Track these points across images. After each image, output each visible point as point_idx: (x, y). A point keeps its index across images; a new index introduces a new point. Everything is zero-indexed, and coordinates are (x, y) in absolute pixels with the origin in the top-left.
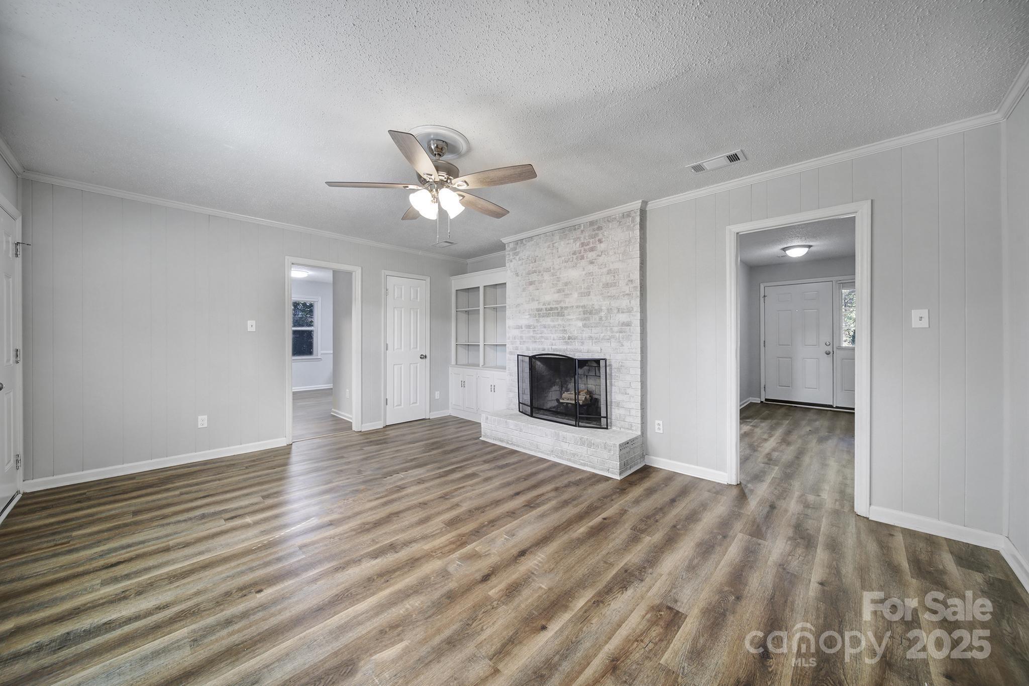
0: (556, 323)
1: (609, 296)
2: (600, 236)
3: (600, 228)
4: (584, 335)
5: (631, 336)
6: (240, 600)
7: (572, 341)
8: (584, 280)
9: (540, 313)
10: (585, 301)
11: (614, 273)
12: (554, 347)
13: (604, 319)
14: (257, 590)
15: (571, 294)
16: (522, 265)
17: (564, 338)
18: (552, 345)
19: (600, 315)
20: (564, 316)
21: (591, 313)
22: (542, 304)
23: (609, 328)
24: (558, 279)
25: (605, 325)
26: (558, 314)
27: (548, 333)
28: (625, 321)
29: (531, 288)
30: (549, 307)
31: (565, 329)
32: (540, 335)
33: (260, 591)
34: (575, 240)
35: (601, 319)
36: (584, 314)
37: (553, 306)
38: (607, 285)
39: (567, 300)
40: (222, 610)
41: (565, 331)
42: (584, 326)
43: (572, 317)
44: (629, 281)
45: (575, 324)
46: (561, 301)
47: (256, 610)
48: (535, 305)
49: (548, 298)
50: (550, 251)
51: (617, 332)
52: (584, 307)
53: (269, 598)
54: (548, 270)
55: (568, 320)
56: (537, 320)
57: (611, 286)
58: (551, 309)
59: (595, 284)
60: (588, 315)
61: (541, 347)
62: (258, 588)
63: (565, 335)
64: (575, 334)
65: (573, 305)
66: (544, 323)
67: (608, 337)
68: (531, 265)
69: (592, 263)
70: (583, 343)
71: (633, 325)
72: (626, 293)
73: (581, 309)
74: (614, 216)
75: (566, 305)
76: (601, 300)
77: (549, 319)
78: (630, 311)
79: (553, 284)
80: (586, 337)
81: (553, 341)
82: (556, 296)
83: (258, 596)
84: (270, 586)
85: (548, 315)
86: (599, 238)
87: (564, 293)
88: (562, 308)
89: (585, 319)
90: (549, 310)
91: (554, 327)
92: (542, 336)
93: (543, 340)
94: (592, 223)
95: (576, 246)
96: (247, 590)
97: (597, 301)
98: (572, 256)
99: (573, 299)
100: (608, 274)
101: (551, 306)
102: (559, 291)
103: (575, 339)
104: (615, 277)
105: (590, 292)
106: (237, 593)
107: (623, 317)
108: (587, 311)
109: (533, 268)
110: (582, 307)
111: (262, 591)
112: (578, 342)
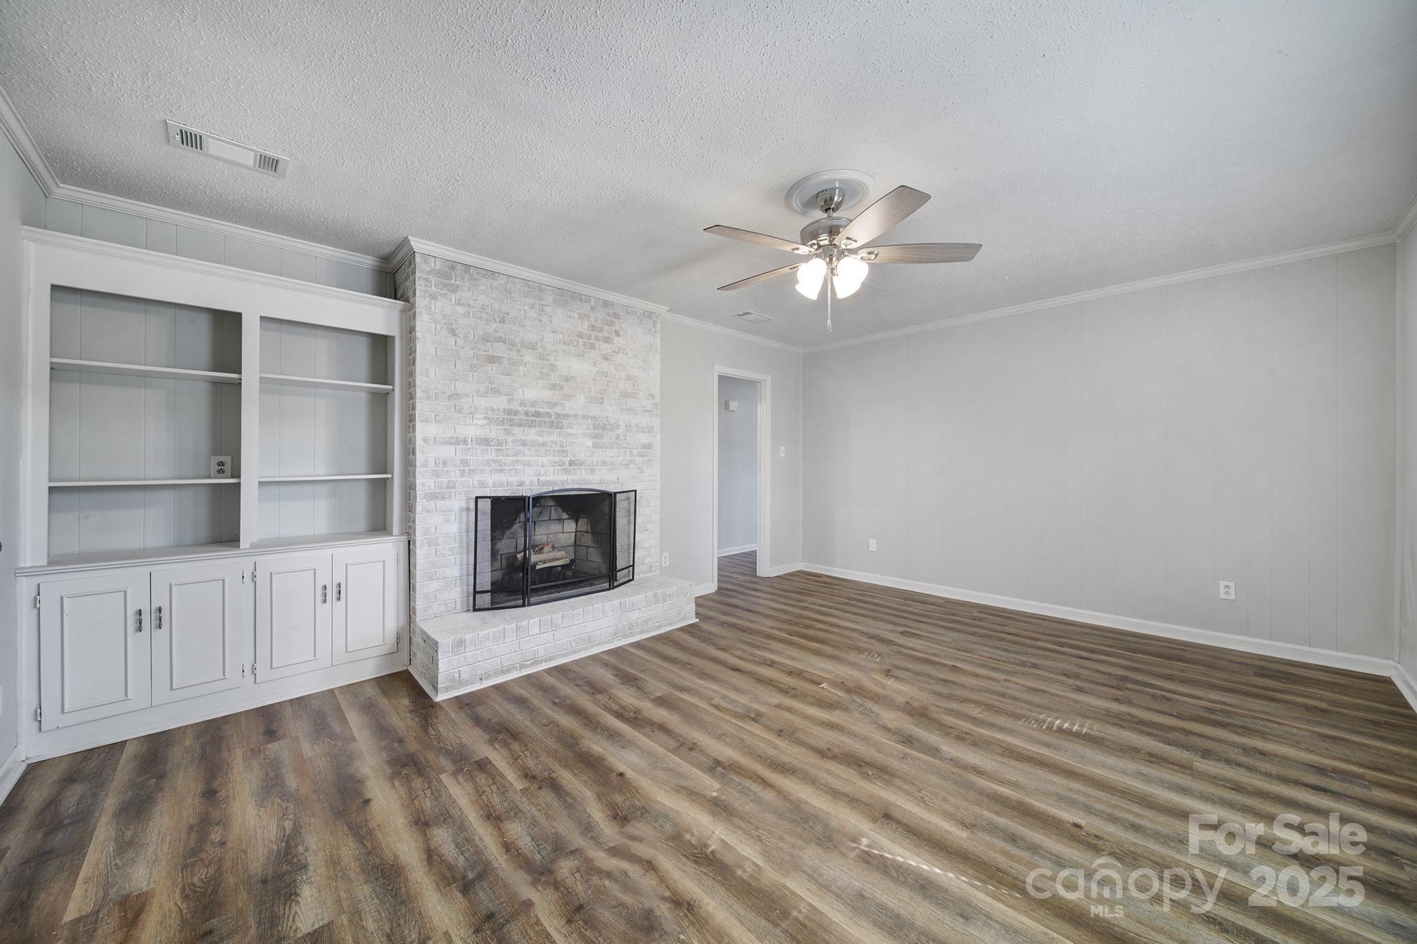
0: (547, 439)
1: (628, 409)
2: (617, 327)
3: (616, 316)
4: (595, 459)
5: (652, 460)
6: (1106, 837)
7: (576, 468)
8: (594, 380)
9: (510, 419)
10: (595, 411)
11: (634, 381)
12: (542, 479)
13: (621, 437)
14: (1078, 829)
15: (574, 396)
16: (467, 315)
17: (561, 464)
18: (539, 475)
19: (616, 432)
20: (562, 428)
21: (604, 428)
22: (519, 402)
23: (628, 450)
24: (553, 367)
25: (623, 446)
26: (552, 425)
27: (531, 455)
28: (646, 442)
29: (492, 369)
30: (532, 410)
31: (565, 449)
32: (515, 458)
33: (1076, 825)
34: (584, 316)
35: (618, 437)
36: (595, 429)
37: (541, 410)
38: (625, 395)
39: (568, 404)
40: (1135, 844)
41: (563, 452)
42: (595, 446)
43: (575, 432)
44: (650, 395)
45: (580, 443)
46: (556, 404)
47: (1098, 813)
48: (500, 403)
49: (530, 394)
50: (535, 315)
51: (636, 456)
52: (594, 418)
53: (1075, 811)
54: (532, 347)
55: (569, 435)
56: (505, 430)
57: (630, 397)
58: (538, 414)
59: (610, 389)
60: (600, 431)
61: (514, 479)
62: (1074, 830)
63: (564, 459)
64: (582, 457)
65: (577, 413)
66: (521, 436)
67: (627, 462)
68: (494, 325)
69: (606, 359)
70: (593, 471)
71: (654, 448)
72: (647, 409)
73: (590, 421)
74: (633, 309)
75: (566, 412)
76: (619, 413)
77: (533, 431)
78: (650, 430)
79: (542, 373)
80: (598, 462)
81: (542, 468)
82: (548, 395)
83: (1082, 822)
84: (1060, 820)
85: (531, 425)
86: (616, 328)
87: (562, 393)
88: (558, 415)
89: (596, 436)
90: (533, 416)
91: (544, 444)
92: (517, 461)
93: (520, 467)
94: (606, 304)
95: (584, 327)
96: (1089, 840)
97: (613, 413)
98: (576, 338)
99: (577, 404)
100: (627, 380)
101: (539, 409)
102: (553, 387)
103: (580, 465)
104: (634, 386)
105: (603, 399)
106: (1102, 848)
107: (643, 438)
108: (599, 424)
109: (496, 331)
110: (592, 418)
111: (1074, 823)
112: (585, 469)
